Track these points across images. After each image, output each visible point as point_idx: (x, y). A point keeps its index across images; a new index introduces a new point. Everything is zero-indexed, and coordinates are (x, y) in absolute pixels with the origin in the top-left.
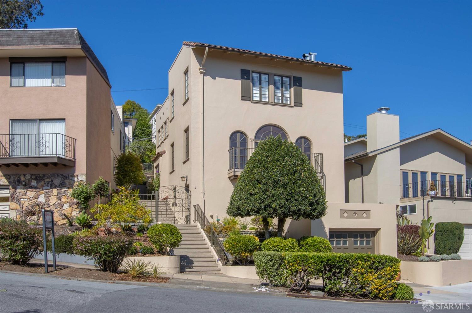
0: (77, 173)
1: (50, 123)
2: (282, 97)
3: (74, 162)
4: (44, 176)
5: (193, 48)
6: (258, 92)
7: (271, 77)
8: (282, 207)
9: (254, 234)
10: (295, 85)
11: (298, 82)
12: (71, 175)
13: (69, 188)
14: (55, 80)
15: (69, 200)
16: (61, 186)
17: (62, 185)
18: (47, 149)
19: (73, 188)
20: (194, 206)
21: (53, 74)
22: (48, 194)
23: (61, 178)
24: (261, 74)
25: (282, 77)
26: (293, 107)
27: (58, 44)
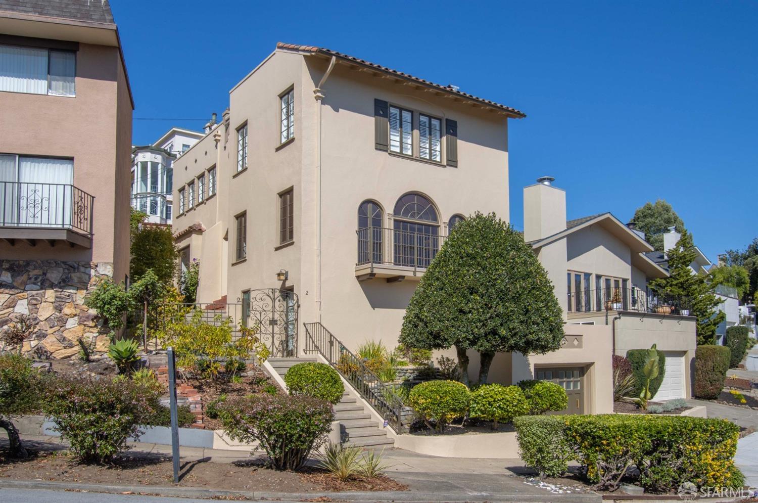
0: (95, 260)
1: (41, 165)
2: (430, 149)
3: (91, 240)
4: (28, 264)
5: (309, 54)
6: (398, 139)
7: (416, 114)
10: (447, 133)
11: (451, 129)
12: (83, 263)
13: (78, 289)
14: (54, 83)
15: (78, 311)
16: (62, 284)
17: (64, 283)
18: (45, 214)
19: (87, 289)
20: (304, 324)
21: (50, 72)
22: (36, 299)
23: (64, 269)
24: (401, 109)
25: (430, 117)
26: (445, 166)
27: (70, 17)
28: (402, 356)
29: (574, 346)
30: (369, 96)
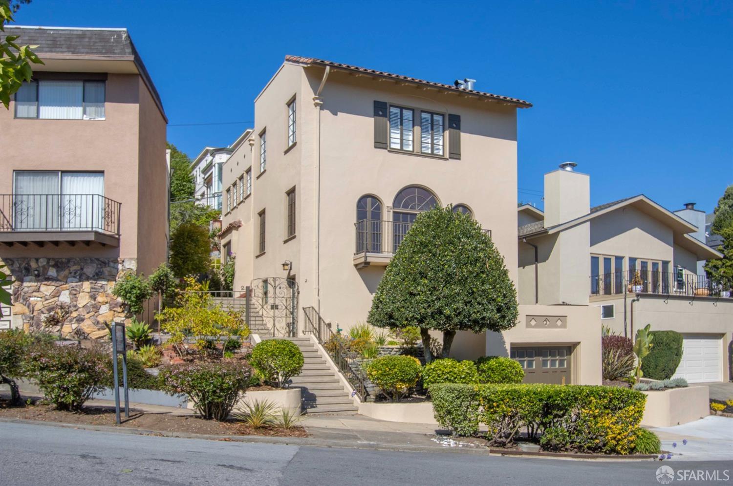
0: (122, 257)
1: (79, 178)
2: (432, 144)
3: (118, 240)
4: (69, 261)
5: (306, 66)
6: (398, 136)
7: (417, 113)
8: (460, 313)
9: (397, 352)
10: (450, 127)
11: (454, 123)
12: (112, 259)
13: (108, 280)
14: (88, 109)
15: (109, 299)
16: (96, 277)
17: (98, 276)
18: (78, 219)
19: (115, 281)
20: (303, 309)
21: (85, 100)
22: (76, 290)
23: (97, 265)
24: (402, 108)
25: (432, 114)
26: (447, 159)
27: (96, 53)
28: (394, 337)
29: (556, 327)
30: (368, 99)
